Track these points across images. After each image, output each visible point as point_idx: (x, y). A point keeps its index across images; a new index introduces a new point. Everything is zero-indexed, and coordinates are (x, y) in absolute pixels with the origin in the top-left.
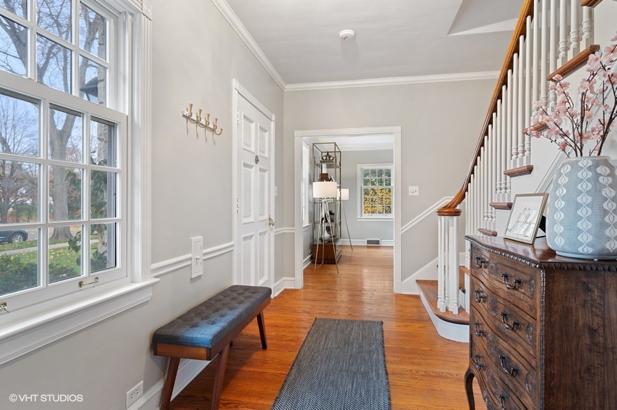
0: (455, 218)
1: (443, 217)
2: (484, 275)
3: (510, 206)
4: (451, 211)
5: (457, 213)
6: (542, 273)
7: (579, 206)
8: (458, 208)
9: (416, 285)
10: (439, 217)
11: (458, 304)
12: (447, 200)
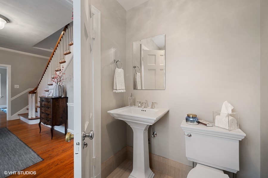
0: (34, 94)
1: (30, 94)
2: (43, 103)
3: (48, 91)
4: (34, 92)
5: (35, 93)
6: (52, 99)
7: (57, 91)
8: (35, 91)
9: (18, 116)
10: (29, 94)
11: (35, 115)
12: (32, 89)
